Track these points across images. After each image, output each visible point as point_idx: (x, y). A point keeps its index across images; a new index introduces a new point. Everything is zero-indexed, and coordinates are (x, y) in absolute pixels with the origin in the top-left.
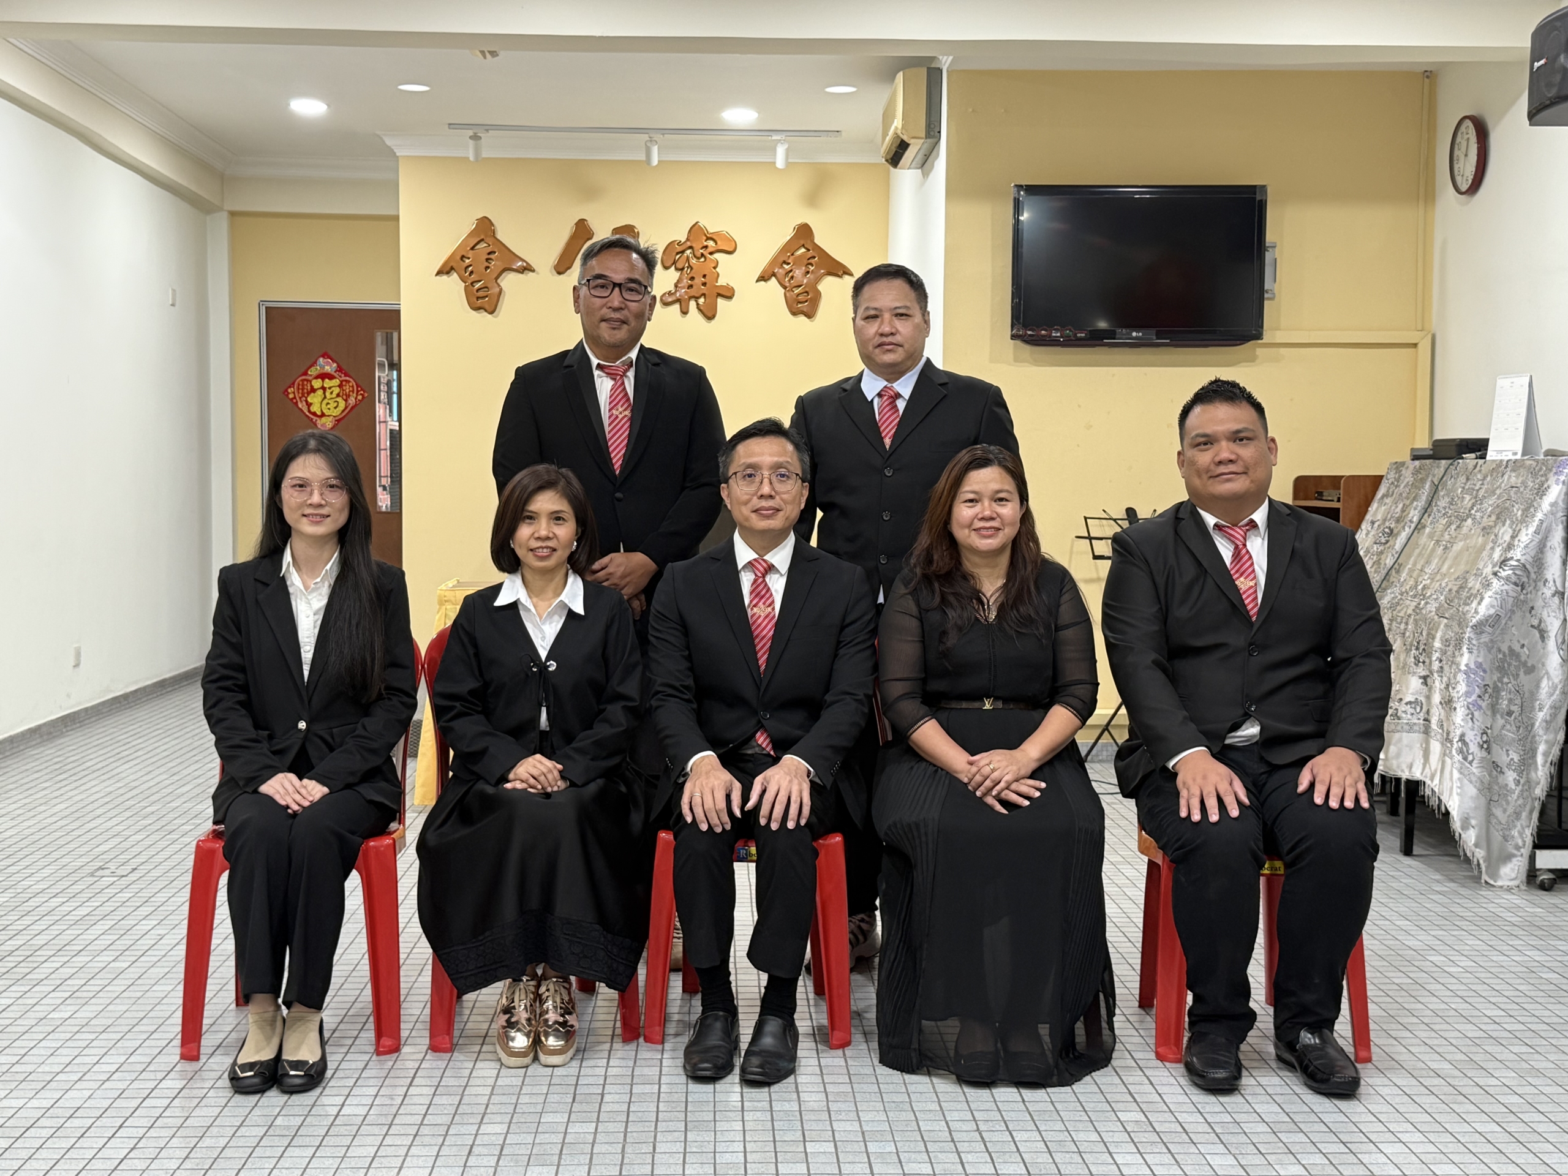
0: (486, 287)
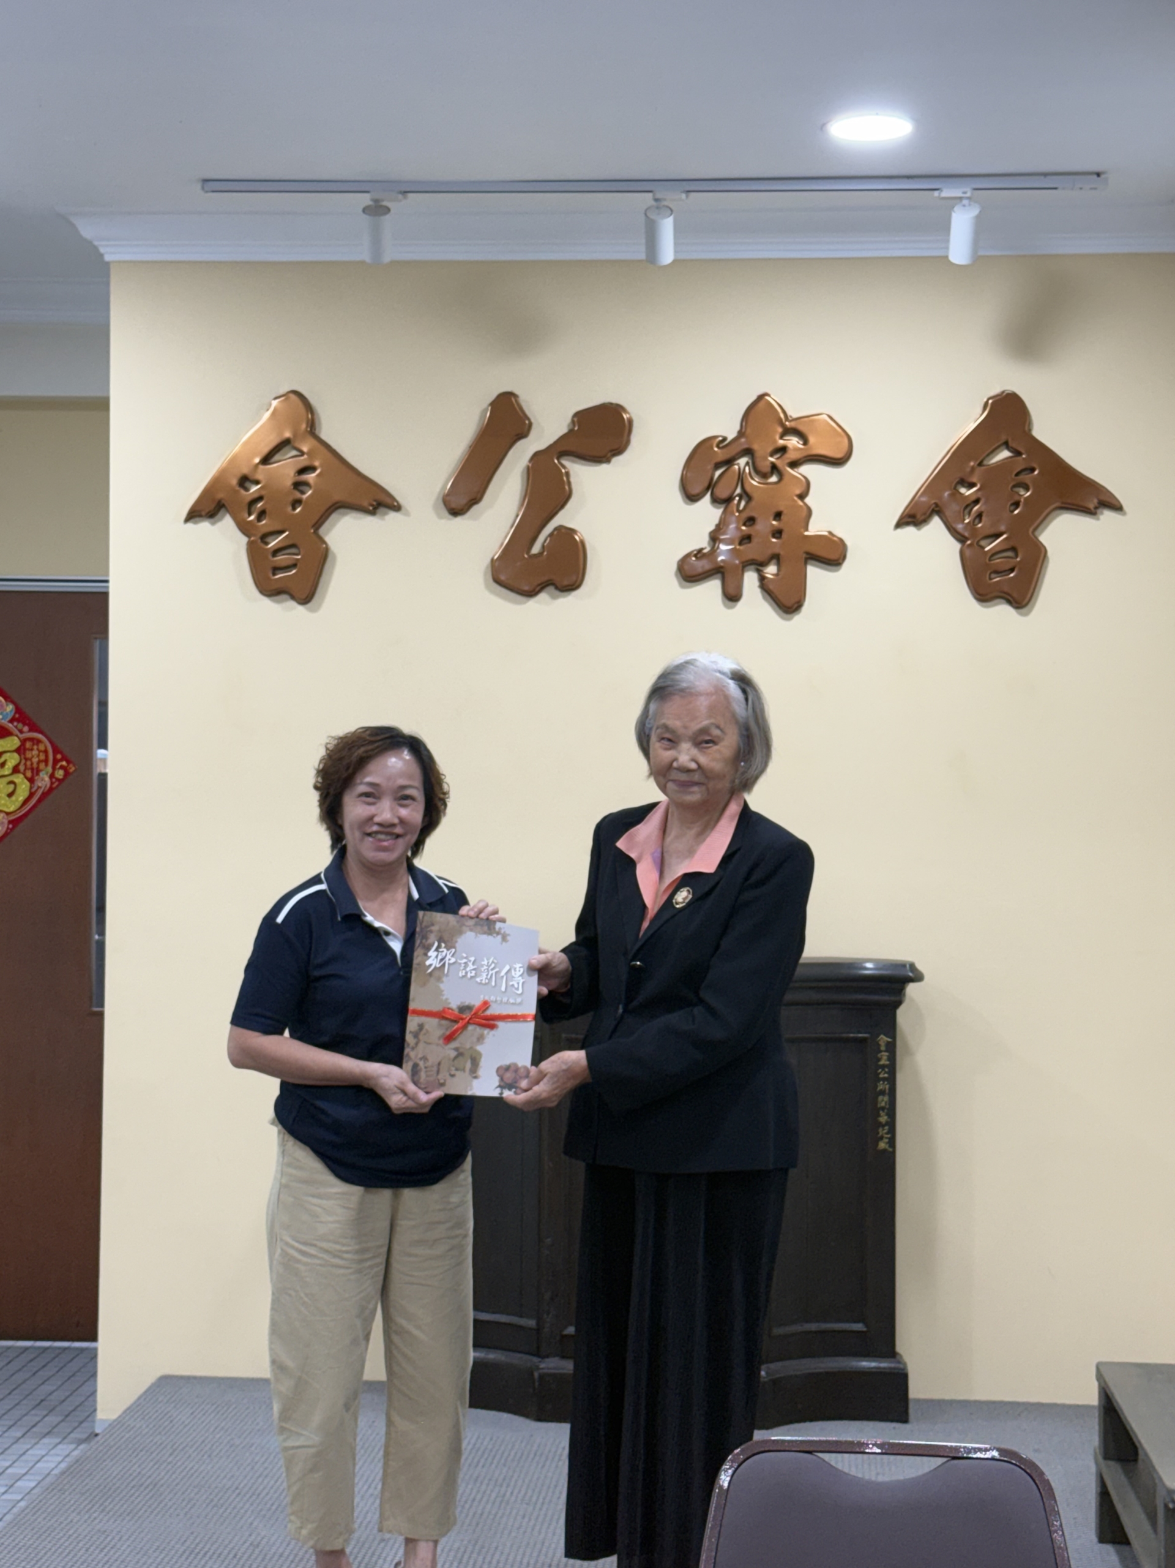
0: (293, 546)
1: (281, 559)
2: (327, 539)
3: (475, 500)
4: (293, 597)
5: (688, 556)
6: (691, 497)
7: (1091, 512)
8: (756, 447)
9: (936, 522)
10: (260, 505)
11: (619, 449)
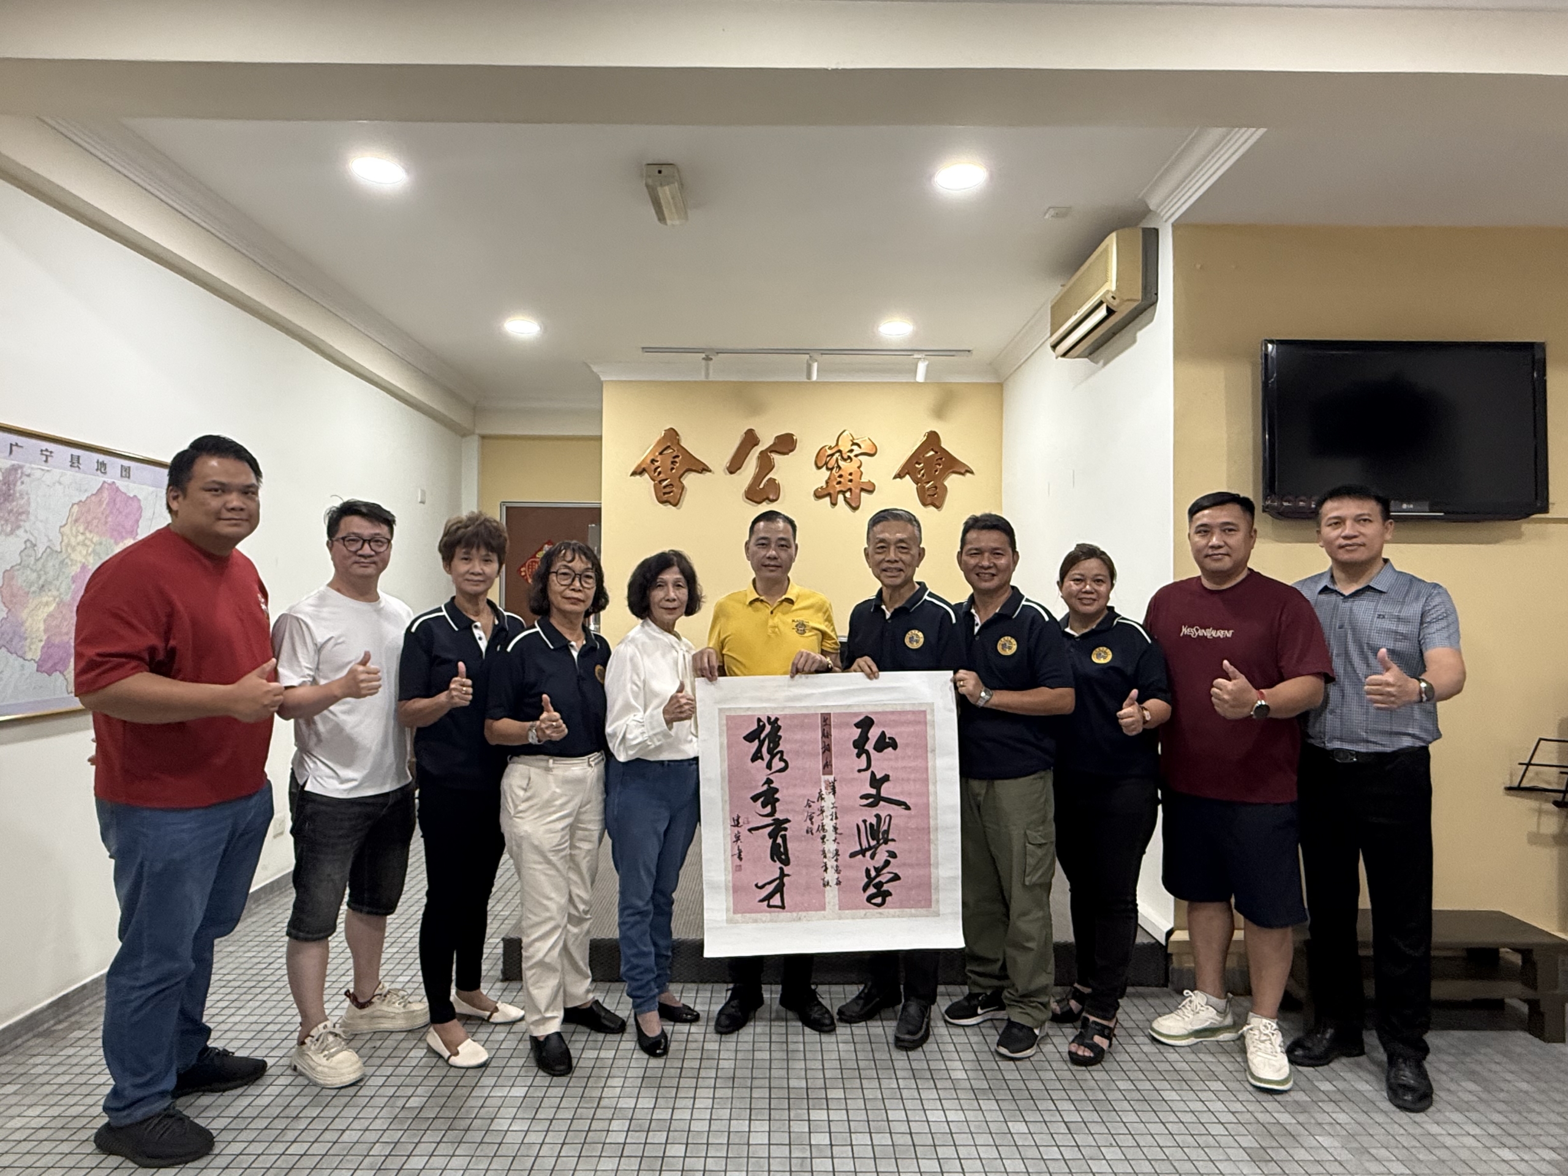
0: (671, 485)
1: (667, 490)
2: (684, 482)
3: (739, 468)
4: (671, 504)
5: (817, 490)
6: (819, 468)
7: (963, 474)
8: (842, 449)
9: (908, 476)
10: (659, 470)
11: (792, 450)
